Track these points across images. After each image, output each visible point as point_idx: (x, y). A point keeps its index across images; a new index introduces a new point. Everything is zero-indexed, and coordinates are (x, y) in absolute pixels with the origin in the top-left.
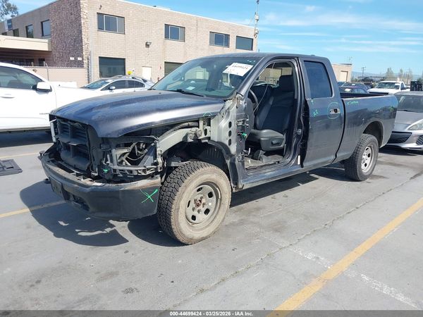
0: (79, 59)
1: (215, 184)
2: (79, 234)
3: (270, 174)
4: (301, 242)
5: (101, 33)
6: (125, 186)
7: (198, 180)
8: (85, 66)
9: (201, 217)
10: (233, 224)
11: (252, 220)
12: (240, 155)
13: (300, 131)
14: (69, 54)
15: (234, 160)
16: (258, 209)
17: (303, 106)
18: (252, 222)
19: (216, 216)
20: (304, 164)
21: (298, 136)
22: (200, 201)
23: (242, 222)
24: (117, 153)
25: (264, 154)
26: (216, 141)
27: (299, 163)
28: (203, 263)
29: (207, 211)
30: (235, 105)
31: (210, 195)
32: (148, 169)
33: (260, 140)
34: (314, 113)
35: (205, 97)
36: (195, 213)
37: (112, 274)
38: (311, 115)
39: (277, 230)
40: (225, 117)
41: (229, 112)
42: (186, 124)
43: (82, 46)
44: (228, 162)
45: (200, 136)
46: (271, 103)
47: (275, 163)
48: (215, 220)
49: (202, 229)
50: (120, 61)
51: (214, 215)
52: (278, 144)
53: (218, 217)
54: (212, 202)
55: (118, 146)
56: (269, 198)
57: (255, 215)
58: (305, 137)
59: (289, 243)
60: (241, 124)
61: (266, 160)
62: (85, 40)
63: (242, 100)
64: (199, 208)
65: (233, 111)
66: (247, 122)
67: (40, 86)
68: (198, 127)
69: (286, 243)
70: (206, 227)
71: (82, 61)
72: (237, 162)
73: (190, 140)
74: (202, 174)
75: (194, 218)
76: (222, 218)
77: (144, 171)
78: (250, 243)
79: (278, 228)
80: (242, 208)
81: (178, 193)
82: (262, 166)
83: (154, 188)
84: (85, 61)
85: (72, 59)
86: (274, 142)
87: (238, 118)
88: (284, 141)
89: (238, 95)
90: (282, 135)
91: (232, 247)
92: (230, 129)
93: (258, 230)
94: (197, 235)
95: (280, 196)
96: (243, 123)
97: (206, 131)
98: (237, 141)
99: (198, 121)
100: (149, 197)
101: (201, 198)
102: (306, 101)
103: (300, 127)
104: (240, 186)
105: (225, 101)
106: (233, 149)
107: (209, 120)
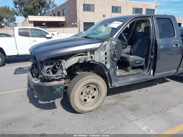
0: (76, 24)
1: (97, 84)
2: (39, 102)
3: (132, 80)
4: (143, 119)
5: (85, 12)
6: (46, 84)
7: (85, 82)
8: (78, 26)
9: (90, 100)
10: (110, 104)
11: (121, 103)
12: (113, 69)
13: (152, 57)
14: (72, 22)
15: (109, 72)
16: (128, 97)
17: (154, 43)
18: (121, 104)
19: (98, 100)
20: (155, 75)
21: (151, 59)
22: (89, 92)
23: (115, 104)
24: (46, 68)
25: (131, 69)
26: (98, 62)
27: (152, 74)
28: (84, 124)
29: (93, 97)
30: (109, 44)
31: (95, 89)
32: (58, 76)
33: (128, 61)
34: (161, 47)
35: (95, 40)
36: (86, 98)
37: (41, 124)
38: (158, 48)
39: (132, 110)
40: (103, 50)
41: (105, 48)
42: (80, 54)
43: (77, 18)
44: (106, 73)
45: (87, 60)
46: (140, 41)
47: (137, 74)
48: (97, 102)
49: (89, 106)
50: (92, 23)
51: (97, 99)
52: (140, 63)
53: (99, 101)
54: (96, 93)
55: (47, 65)
56: (137, 91)
57: (124, 100)
58: (155, 60)
59: (136, 118)
60: (113, 53)
61: (132, 72)
62: (78, 16)
63: (114, 40)
64: (89, 96)
65: (108, 47)
66: (116, 52)
67: (47, 36)
68: (87, 55)
69: (134, 118)
70: (92, 105)
71: (77, 25)
72: (111, 73)
73: (81, 62)
74: (87, 79)
75: (85, 100)
76: (101, 101)
77: (56, 77)
78: (114, 116)
79: (134, 109)
80: (120, 96)
81: (74, 88)
82: (128, 75)
83: (60, 86)
84: (78, 25)
85: (73, 24)
86: (137, 62)
87: (111, 50)
88: (144, 62)
89: (112, 38)
90: (143, 59)
91: (103, 117)
92: (106, 56)
93: (122, 109)
94: (86, 109)
95: (143, 90)
96: (114, 53)
97: (92, 57)
98: (111, 62)
99: (87, 52)
100: (58, 90)
101: (90, 91)
102: (156, 40)
103: (152, 54)
104: (113, 85)
105: (103, 41)
106: (108, 66)
107: (94, 51)
